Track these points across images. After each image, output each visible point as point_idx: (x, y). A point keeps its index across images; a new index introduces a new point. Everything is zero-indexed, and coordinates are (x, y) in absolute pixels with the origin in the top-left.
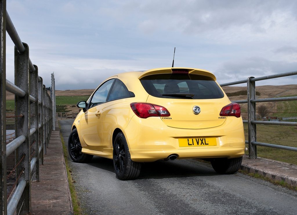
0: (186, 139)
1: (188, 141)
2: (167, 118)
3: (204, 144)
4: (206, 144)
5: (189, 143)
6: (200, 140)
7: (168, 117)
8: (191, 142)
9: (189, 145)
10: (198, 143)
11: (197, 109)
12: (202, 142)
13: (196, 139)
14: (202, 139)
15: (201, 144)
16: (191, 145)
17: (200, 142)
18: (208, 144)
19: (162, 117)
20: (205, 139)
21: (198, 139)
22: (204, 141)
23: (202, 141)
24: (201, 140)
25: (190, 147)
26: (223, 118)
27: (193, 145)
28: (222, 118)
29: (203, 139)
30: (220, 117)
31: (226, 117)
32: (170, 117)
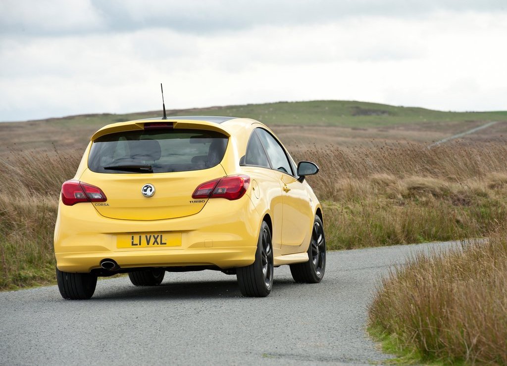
0: (130, 237)
1: (133, 239)
2: (102, 205)
3: (158, 244)
4: (161, 244)
5: (133, 242)
6: (152, 238)
7: (104, 203)
8: (136, 241)
9: (133, 244)
10: (148, 243)
11: (147, 189)
12: (156, 241)
13: (146, 237)
15: (154, 244)
16: (137, 245)
17: (153, 240)
18: (165, 244)
19: (94, 203)
20: (161, 236)
21: (150, 236)
22: (159, 240)
23: (156, 239)
24: (156, 237)
25: (135, 248)
26: (200, 202)
27: (140, 244)
28: (196, 202)
29: (158, 236)
30: (194, 200)
31: (206, 200)
32: (106, 203)
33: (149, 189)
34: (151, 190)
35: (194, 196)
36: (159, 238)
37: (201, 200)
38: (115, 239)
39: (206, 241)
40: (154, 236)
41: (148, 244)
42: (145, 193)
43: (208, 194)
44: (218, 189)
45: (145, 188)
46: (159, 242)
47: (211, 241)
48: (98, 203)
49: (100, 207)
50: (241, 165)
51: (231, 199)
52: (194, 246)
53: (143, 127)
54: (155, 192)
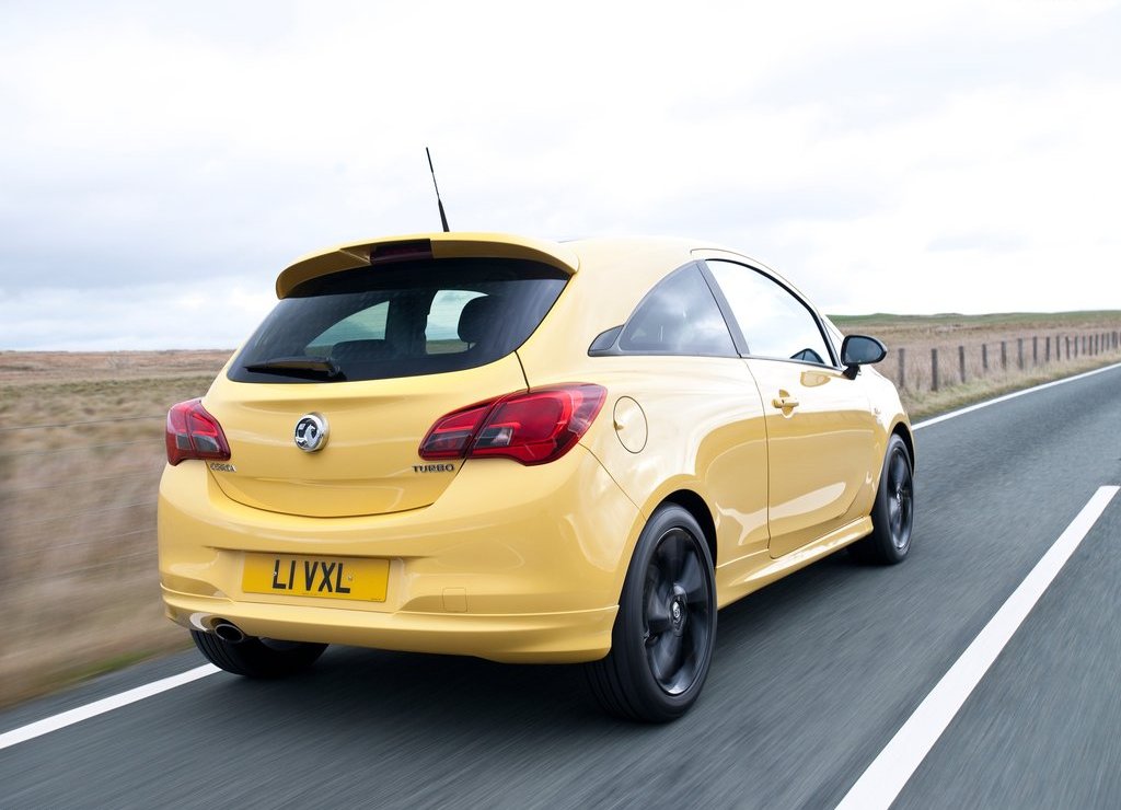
0: (271, 564)
1: (277, 570)
3: (330, 590)
4: (339, 590)
5: (276, 578)
6: (320, 571)
7: (225, 463)
8: (284, 578)
9: (276, 585)
10: (309, 584)
12: (326, 581)
13: (307, 564)
14: (328, 567)
15: (320, 589)
16: (283, 586)
17: (319, 577)
18: (347, 591)
19: (209, 464)
20: (340, 568)
21: (316, 565)
22: (333, 578)
23: (327, 574)
24: (327, 570)
25: (278, 596)
26: (440, 469)
27: (291, 587)
28: (430, 469)
29: (333, 565)
30: (424, 463)
31: (457, 464)
32: (230, 462)
33: (311, 427)
34: (314, 433)
35: (426, 452)
36: (337, 566)
37: (445, 463)
38: (239, 568)
39: (448, 592)
40: (324, 565)
41: (308, 588)
42: (301, 440)
43: (460, 447)
44: (498, 431)
45: (301, 427)
46: (334, 586)
47: (460, 592)
50: (592, 353)
51: (528, 462)
52: (418, 606)
53: (367, 259)
54: (326, 438)
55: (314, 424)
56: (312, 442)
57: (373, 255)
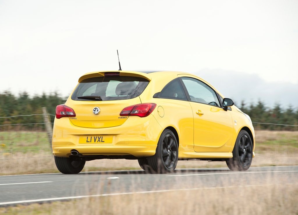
0: (86, 137)
1: (87, 139)
2: (73, 118)
3: (100, 142)
4: (102, 141)
5: (87, 140)
6: (97, 138)
8: (89, 140)
9: (87, 142)
12: (99, 140)
13: (94, 137)
14: (99, 137)
15: (98, 142)
16: (89, 142)
17: (97, 139)
18: (104, 142)
19: (70, 118)
21: (97, 137)
23: (99, 139)
25: (88, 144)
27: (91, 142)
29: (101, 137)
30: (121, 117)
31: (127, 117)
32: (75, 117)
33: (97, 110)
34: (98, 111)
35: (121, 115)
36: (101, 138)
37: (125, 117)
38: (78, 138)
39: (125, 141)
40: (98, 137)
41: (95, 142)
42: (95, 112)
43: (128, 113)
44: (135, 111)
45: (95, 109)
46: (101, 141)
47: (128, 140)
48: (72, 117)
49: (73, 119)
50: (154, 97)
51: (141, 117)
52: (119, 143)
53: (103, 75)
54: (100, 112)
55: (97, 109)
56: (96, 112)
57: (105, 74)
